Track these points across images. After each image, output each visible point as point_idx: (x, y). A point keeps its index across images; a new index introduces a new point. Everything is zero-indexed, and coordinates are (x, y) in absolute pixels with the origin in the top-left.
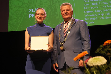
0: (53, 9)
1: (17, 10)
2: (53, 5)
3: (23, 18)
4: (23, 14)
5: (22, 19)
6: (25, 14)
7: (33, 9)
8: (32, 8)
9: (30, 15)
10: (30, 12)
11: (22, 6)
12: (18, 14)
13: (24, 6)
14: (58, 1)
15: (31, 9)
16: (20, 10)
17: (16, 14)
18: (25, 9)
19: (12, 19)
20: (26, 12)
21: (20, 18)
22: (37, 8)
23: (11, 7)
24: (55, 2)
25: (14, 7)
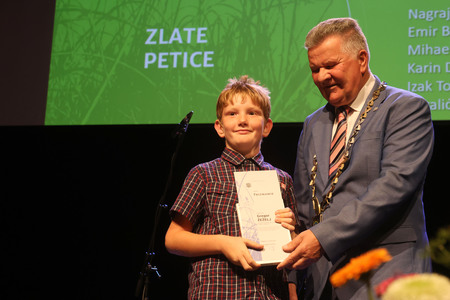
0: (254, 36)
1: (92, 27)
2: (255, 20)
3: (114, 68)
4: (117, 47)
5: (112, 72)
6: (126, 49)
7: (162, 31)
8: (158, 26)
9: (147, 55)
10: (148, 42)
11: (115, 14)
12: (93, 46)
13: (123, 15)
14: (276, 2)
15: (154, 31)
16: (103, 33)
17: (86, 47)
18: (127, 28)
19: (66, 68)
20: (130, 40)
21: (101, 65)
22: (184, 26)
23: (64, 13)
24: (263, 7)
25: (78, 14)
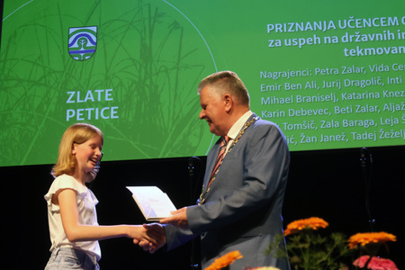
0: (148, 94)
1: (26, 92)
2: (148, 82)
3: (44, 121)
4: (45, 108)
5: (42, 125)
6: (52, 107)
7: (79, 93)
8: (75, 89)
9: (68, 111)
10: (68, 101)
11: (43, 81)
12: (27, 106)
13: (49, 82)
14: (163, 69)
15: (73, 93)
16: (34, 96)
17: (22, 107)
18: (52, 91)
19: (7, 123)
20: (55, 100)
21: (33, 120)
22: (95, 89)
23: (5, 83)
24: (154, 72)
25: (15, 82)
